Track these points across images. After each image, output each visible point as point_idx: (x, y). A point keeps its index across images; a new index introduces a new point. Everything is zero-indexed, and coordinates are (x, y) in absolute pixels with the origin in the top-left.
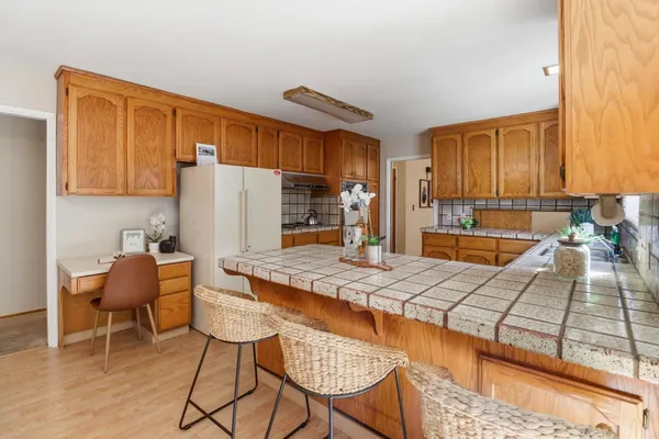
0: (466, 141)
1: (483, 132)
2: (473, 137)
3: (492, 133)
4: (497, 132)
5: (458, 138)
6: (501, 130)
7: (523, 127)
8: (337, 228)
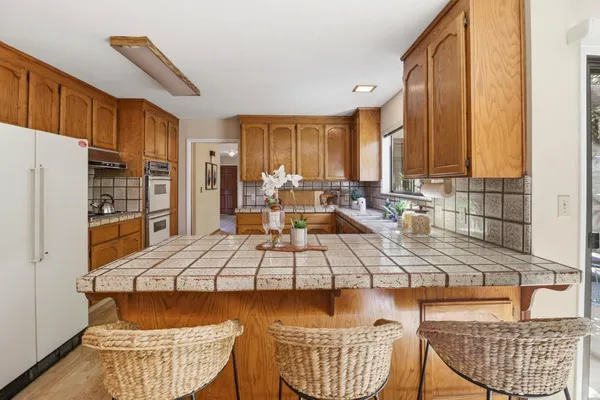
0: (271, 132)
1: (285, 126)
2: (277, 129)
3: (292, 127)
4: (296, 127)
5: (265, 128)
6: (299, 126)
7: (314, 126)
8: (140, 215)
